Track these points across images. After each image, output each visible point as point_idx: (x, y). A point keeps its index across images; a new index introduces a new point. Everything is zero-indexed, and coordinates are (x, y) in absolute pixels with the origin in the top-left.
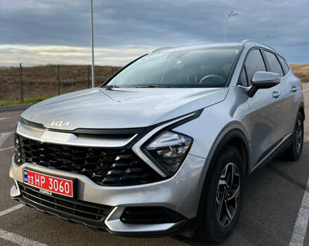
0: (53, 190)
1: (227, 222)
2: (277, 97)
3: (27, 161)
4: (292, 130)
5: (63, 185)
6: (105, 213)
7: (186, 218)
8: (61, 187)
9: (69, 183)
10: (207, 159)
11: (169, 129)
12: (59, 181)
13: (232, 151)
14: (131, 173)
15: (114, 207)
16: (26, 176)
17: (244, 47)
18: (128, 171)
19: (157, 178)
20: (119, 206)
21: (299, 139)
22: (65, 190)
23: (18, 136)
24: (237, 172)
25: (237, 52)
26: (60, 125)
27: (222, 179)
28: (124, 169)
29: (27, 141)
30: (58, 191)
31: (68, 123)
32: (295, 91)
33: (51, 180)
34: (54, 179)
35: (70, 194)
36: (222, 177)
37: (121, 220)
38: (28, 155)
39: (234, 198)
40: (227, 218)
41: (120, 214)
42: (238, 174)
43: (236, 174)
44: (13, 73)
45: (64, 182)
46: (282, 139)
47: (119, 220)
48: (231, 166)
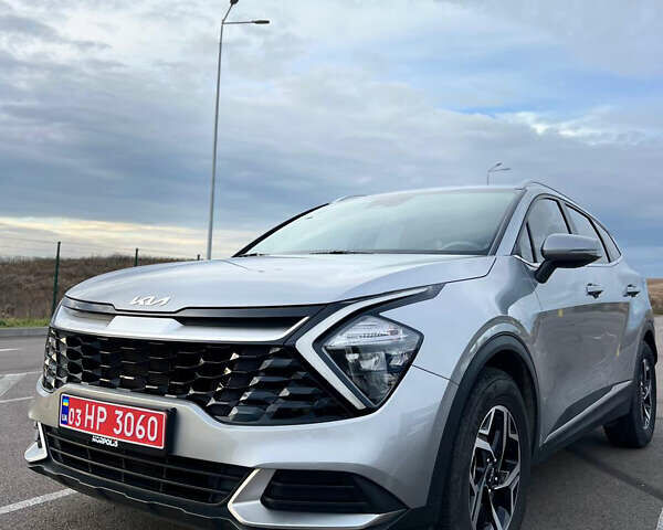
0: (122, 435)
2: (596, 294)
3: (71, 380)
4: (632, 376)
5: (144, 423)
6: (228, 486)
7: (403, 505)
8: (139, 427)
9: (159, 418)
10: (451, 381)
11: (373, 311)
12: (137, 414)
14: (292, 397)
15: (252, 469)
16: (65, 410)
17: (524, 191)
18: (285, 392)
19: (346, 411)
20: (263, 469)
21: (647, 401)
22: (147, 435)
24: (514, 432)
25: (511, 198)
27: (482, 436)
28: (278, 387)
30: (134, 437)
31: (166, 299)
32: (633, 294)
33: (120, 413)
34: (126, 411)
35: (157, 442)
36: (481, 431)
37: (263, 503)
38: (74, 368)
41: (261, 490)
42: (515, 437)
43: (511, 436)
44: (39, 270)
45: (148, 416)
46: (609, 389)
47: (259, 502)
48: (502, 413)
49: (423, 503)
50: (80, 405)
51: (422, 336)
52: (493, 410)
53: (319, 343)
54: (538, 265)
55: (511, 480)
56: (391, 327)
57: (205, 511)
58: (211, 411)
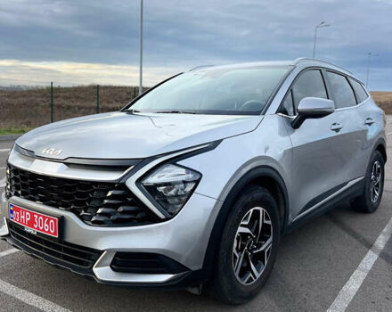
0: (38, 228)
1: (251, 279)
2: (337, 130)
3: (16, 194)
5: (48, 223)
6: (93, 258)
7: (188, 269)
8: (46, 225)
9: (55, 220)
10: (218, 200)
11: (173, 161)
12: (44, 218)
13: (259, 193)
14: (124, 212)
15: (103, 251)
16: (12, 212)
17: (295, 67)
18: (121, 209)
19: (156, 219)
20: (109, 251)
21: (377, 185)
22: (50, 230)
23: (9, 166)
24: (267, 218)
26: (51, 153)
27: (243, 226)
28: (116, 206)
29: (16, 171)
30: (43, 230)
31: (60, 151)
32: (370, 124)
33: (37, 217)
34: (39, 216)
35: (55, 233)
36: (242, 223)
37: (111, 267)
38: (17, 188)
39: (263, 251)
40: (251, 275)
41: (110, 260)
42: (269, 222)
43: (265, 222)
45: (50, 219)
46: (347, 183)
47: (109, 267)
48: (258, 211)
49: (200, 267)
50: (18, 210)
51: (201, 175)
52: (252, 210)
53: (139, 182)
54: (295, 117)
55: (266, 246)
56: (183, 171)
57: (80, 270)
58: (82, 218)
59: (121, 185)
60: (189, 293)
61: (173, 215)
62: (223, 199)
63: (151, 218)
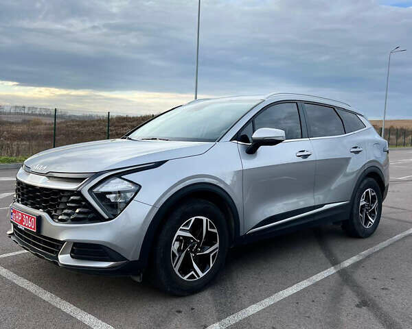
0: (25, 225)
1: (192, 277)
2: (305, 156)
3: (18, 201)
4: (350, 199)
5: (31, 221)
7: (126, 259)
8: (29, 222)
9: (34, 218)
10: (154, 206)
11: (119, 175)
12: (29, 217)
13: (200, 205)
14: (79, 213)
15: (65, 242)
17: (263, 101)
18: (77, 210)
19: (102, 219)
20: (68, 241)
21: (373, 211)
24: (212, 227)
26: (40, 169)
27: (183, 230)
28: (75, 208)
30: (28, 226)
31: (45, 167)
32: (357, 152)
34: (26, 215)
35: (34, 228)
36: (181, 228)
37: (71, 256)
39: (208, 254)
40: (193, 272)
41: (69, 249)
42: (215, 231)
43: (210, 230)
45: (32, 218)
46: (322, 206)
47: (69, 255)
48: (202, 220)
49: (137, 258)
50: (15, 212)
51: (140, 187)
52: (193, 219)
53: (90, 190)
55: (210, 251)
57: (51, 257)
58: (52, 217)
59: (78, 193)
60: (135, 281)
61: (115, 216)
62: (159, 206)
63: (98, 218)
